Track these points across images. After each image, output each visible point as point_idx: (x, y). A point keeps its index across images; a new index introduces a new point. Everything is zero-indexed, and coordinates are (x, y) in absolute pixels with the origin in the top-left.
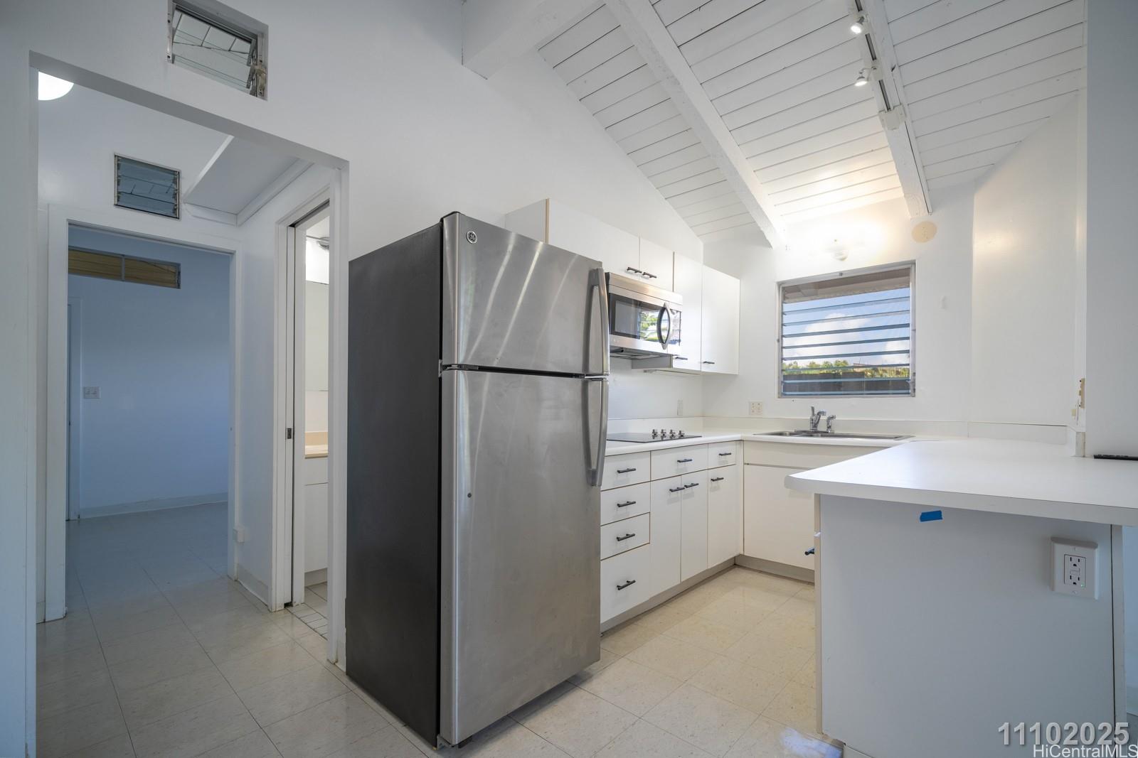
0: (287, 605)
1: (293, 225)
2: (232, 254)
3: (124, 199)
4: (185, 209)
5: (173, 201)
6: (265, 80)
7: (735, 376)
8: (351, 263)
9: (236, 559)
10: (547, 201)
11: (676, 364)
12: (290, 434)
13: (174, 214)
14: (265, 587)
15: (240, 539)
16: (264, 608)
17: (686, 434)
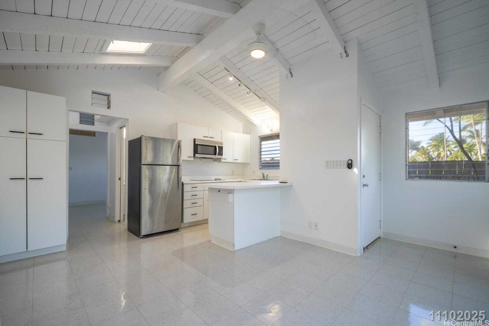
0: (119, 221)
1: (121, 128)
2: (107, 133)
3: (81, 122)
4: (96, 123)
5: (93, 121)
6: (110, 105)
7: (249, 163)
8: (129, 141)
9: (108, 212)
10: (177, 123)
11: (222, 161)
12: (120, 179)
13: (93, 124)
14: (114, 217)
15: (109, 206)
16: (114, 222)
17: (221, 179)
